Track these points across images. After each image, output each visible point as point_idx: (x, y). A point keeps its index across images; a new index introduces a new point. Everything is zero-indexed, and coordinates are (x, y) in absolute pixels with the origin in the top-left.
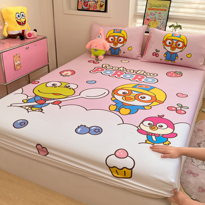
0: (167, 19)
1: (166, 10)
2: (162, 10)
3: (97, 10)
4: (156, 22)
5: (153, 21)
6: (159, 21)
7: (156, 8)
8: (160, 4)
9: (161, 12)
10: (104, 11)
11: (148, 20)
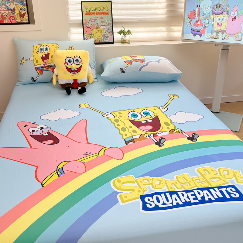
0: (112, 24)
1: (108, 14)
2: (103, 14)
3: (17, 22)
4: (100, 30)
5: (96, 29)
6: (104, 28)
7: (95, 12)
8: (99, 7)
9: (103, 16)
10: (28, 22)
11: (89, 27)
